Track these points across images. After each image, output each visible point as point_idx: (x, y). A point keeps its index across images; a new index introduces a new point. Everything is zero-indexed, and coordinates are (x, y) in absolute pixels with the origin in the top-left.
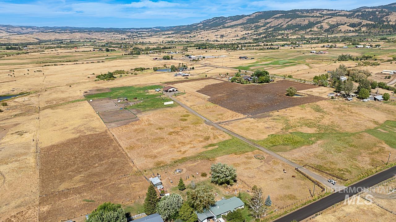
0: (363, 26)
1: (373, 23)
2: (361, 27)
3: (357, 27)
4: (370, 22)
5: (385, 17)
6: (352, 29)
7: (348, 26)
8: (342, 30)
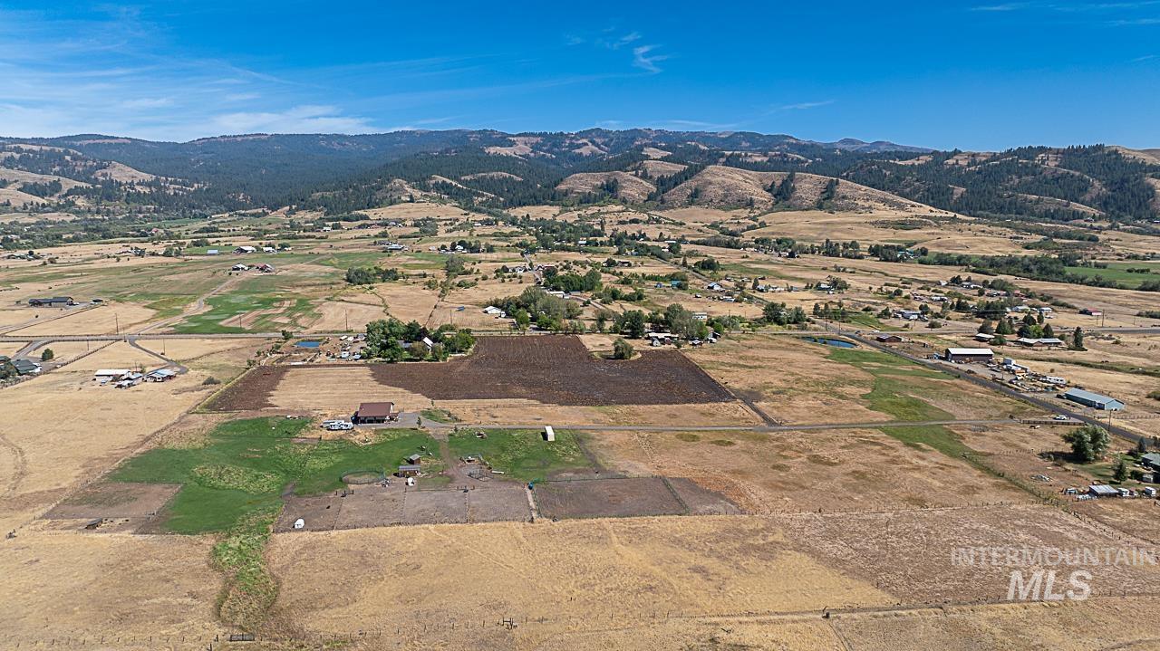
0: (70, 192)
1: (84, 185)
2: (67, 195)
3: (52, 195)
4: (78, 184)
5: (99, 173)
6: (41, 201)
7: (19, 190)
8: (13, 204)
